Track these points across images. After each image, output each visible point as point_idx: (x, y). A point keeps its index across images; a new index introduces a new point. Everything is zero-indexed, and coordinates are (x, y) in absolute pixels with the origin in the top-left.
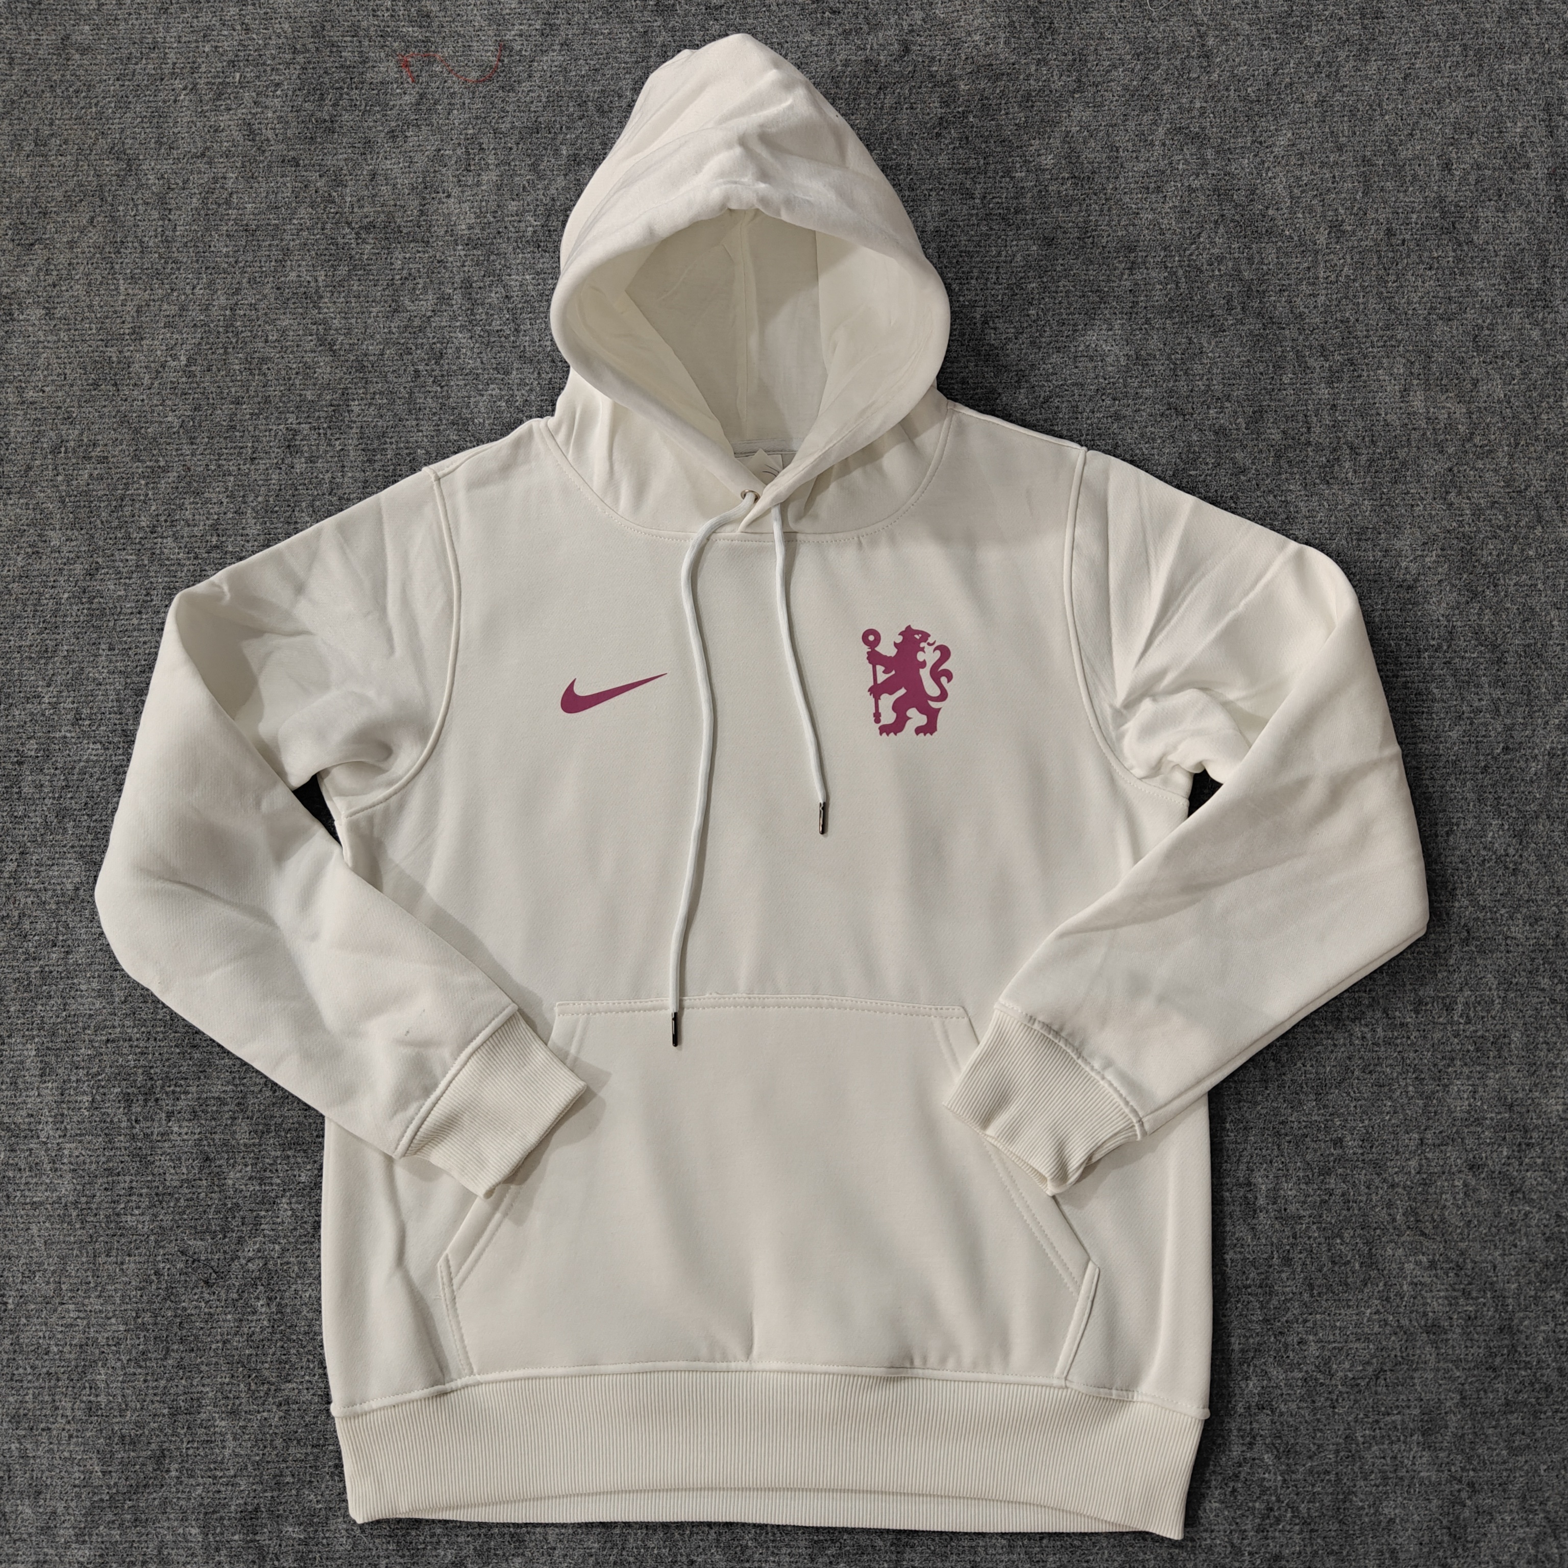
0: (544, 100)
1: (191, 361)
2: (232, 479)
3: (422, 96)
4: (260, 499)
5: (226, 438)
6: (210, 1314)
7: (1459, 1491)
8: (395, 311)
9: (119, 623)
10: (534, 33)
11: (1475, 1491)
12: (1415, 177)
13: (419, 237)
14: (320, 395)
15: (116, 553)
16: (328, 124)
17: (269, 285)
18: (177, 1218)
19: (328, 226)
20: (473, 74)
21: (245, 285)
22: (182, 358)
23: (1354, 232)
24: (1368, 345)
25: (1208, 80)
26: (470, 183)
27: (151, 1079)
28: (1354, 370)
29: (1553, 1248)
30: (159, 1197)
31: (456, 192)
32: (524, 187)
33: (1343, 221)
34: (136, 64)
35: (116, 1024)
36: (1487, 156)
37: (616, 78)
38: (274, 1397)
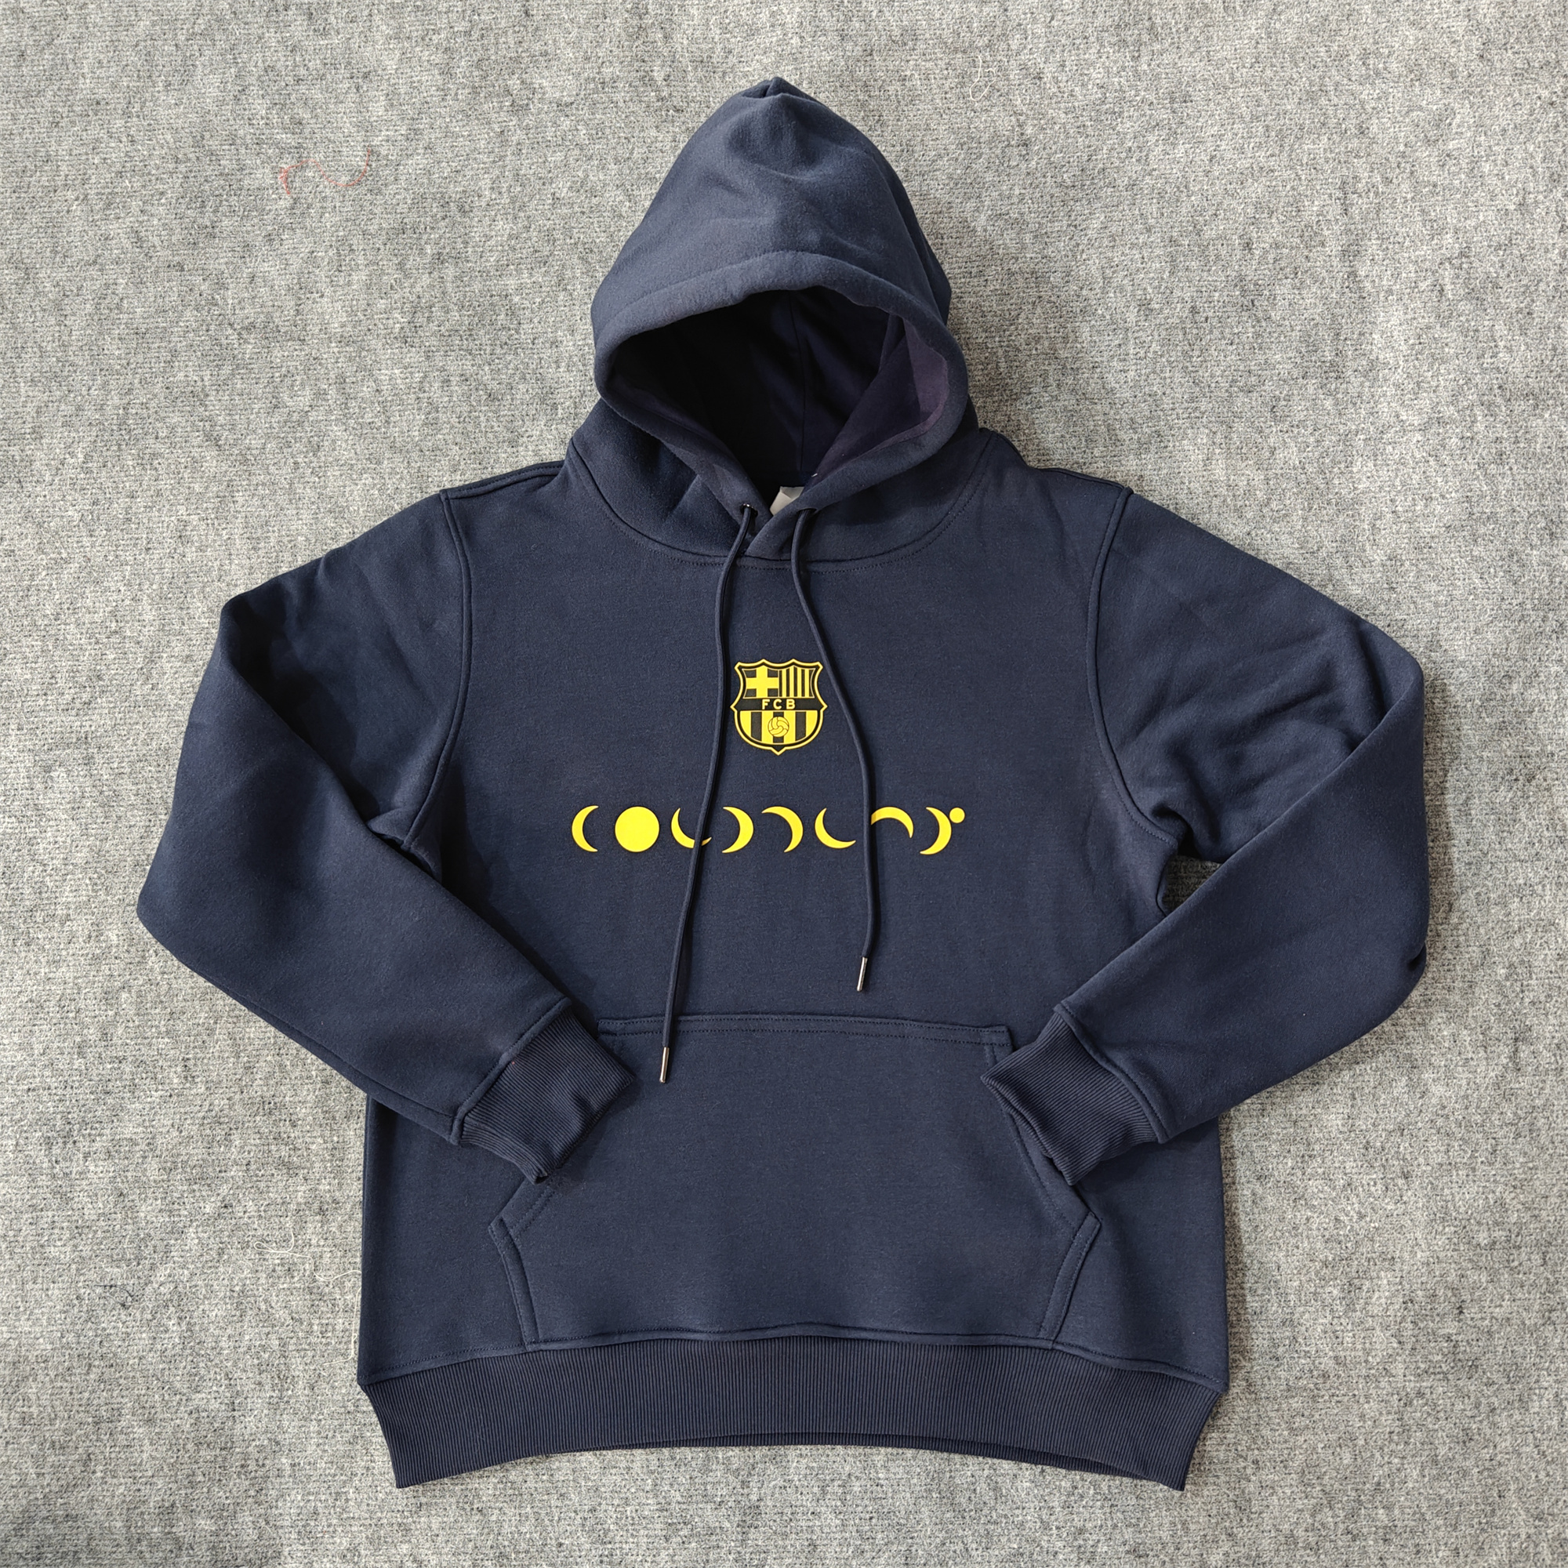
0: (409, 202)
1: (88, 457)
2: (129, 568)
3: (296, 201)
4: (154, 587)
5: (122, 530)
6: (128, 1334)
7: (1245, 1468)
8: (276, 407)
9: (26, 704)
10: (399, 138)
11: (1258, 1468)
12: (1217, 256)
13: (296, 336)
14: (207, 488)
15: (23, 639)
16: (209, 230)
17: (159, 385)
18: (95, 1248)
19: (212, 327)
20: (343, 178)
21: (137, 385)
22: (80, 455)
23: (1161, 309)
24: (1174, 417)
25: (1027, 168)
26: (341, 283)
27: (69, 1123)
28: (1161, 441)
29: (1332, 1249)
30: (79, 1230)
31: (328, 292)
32: (392, 286)
33: (1151, 300)
34: (31, 176)
35: (36, 1074)
36: (1285, 234)
37: (475, 178)
38: (186, 1406)
